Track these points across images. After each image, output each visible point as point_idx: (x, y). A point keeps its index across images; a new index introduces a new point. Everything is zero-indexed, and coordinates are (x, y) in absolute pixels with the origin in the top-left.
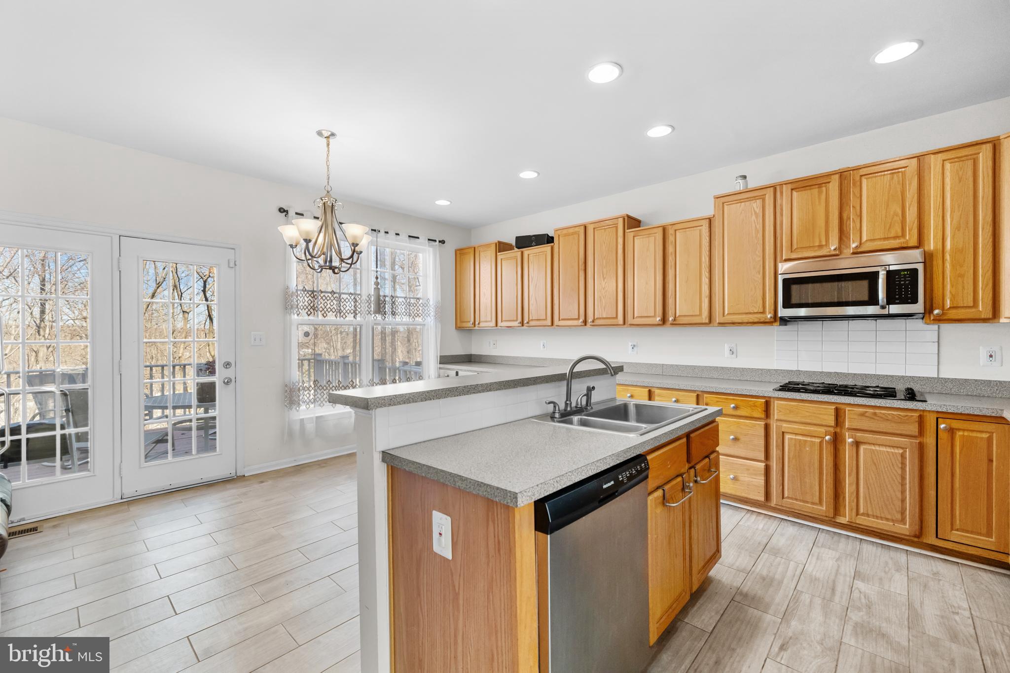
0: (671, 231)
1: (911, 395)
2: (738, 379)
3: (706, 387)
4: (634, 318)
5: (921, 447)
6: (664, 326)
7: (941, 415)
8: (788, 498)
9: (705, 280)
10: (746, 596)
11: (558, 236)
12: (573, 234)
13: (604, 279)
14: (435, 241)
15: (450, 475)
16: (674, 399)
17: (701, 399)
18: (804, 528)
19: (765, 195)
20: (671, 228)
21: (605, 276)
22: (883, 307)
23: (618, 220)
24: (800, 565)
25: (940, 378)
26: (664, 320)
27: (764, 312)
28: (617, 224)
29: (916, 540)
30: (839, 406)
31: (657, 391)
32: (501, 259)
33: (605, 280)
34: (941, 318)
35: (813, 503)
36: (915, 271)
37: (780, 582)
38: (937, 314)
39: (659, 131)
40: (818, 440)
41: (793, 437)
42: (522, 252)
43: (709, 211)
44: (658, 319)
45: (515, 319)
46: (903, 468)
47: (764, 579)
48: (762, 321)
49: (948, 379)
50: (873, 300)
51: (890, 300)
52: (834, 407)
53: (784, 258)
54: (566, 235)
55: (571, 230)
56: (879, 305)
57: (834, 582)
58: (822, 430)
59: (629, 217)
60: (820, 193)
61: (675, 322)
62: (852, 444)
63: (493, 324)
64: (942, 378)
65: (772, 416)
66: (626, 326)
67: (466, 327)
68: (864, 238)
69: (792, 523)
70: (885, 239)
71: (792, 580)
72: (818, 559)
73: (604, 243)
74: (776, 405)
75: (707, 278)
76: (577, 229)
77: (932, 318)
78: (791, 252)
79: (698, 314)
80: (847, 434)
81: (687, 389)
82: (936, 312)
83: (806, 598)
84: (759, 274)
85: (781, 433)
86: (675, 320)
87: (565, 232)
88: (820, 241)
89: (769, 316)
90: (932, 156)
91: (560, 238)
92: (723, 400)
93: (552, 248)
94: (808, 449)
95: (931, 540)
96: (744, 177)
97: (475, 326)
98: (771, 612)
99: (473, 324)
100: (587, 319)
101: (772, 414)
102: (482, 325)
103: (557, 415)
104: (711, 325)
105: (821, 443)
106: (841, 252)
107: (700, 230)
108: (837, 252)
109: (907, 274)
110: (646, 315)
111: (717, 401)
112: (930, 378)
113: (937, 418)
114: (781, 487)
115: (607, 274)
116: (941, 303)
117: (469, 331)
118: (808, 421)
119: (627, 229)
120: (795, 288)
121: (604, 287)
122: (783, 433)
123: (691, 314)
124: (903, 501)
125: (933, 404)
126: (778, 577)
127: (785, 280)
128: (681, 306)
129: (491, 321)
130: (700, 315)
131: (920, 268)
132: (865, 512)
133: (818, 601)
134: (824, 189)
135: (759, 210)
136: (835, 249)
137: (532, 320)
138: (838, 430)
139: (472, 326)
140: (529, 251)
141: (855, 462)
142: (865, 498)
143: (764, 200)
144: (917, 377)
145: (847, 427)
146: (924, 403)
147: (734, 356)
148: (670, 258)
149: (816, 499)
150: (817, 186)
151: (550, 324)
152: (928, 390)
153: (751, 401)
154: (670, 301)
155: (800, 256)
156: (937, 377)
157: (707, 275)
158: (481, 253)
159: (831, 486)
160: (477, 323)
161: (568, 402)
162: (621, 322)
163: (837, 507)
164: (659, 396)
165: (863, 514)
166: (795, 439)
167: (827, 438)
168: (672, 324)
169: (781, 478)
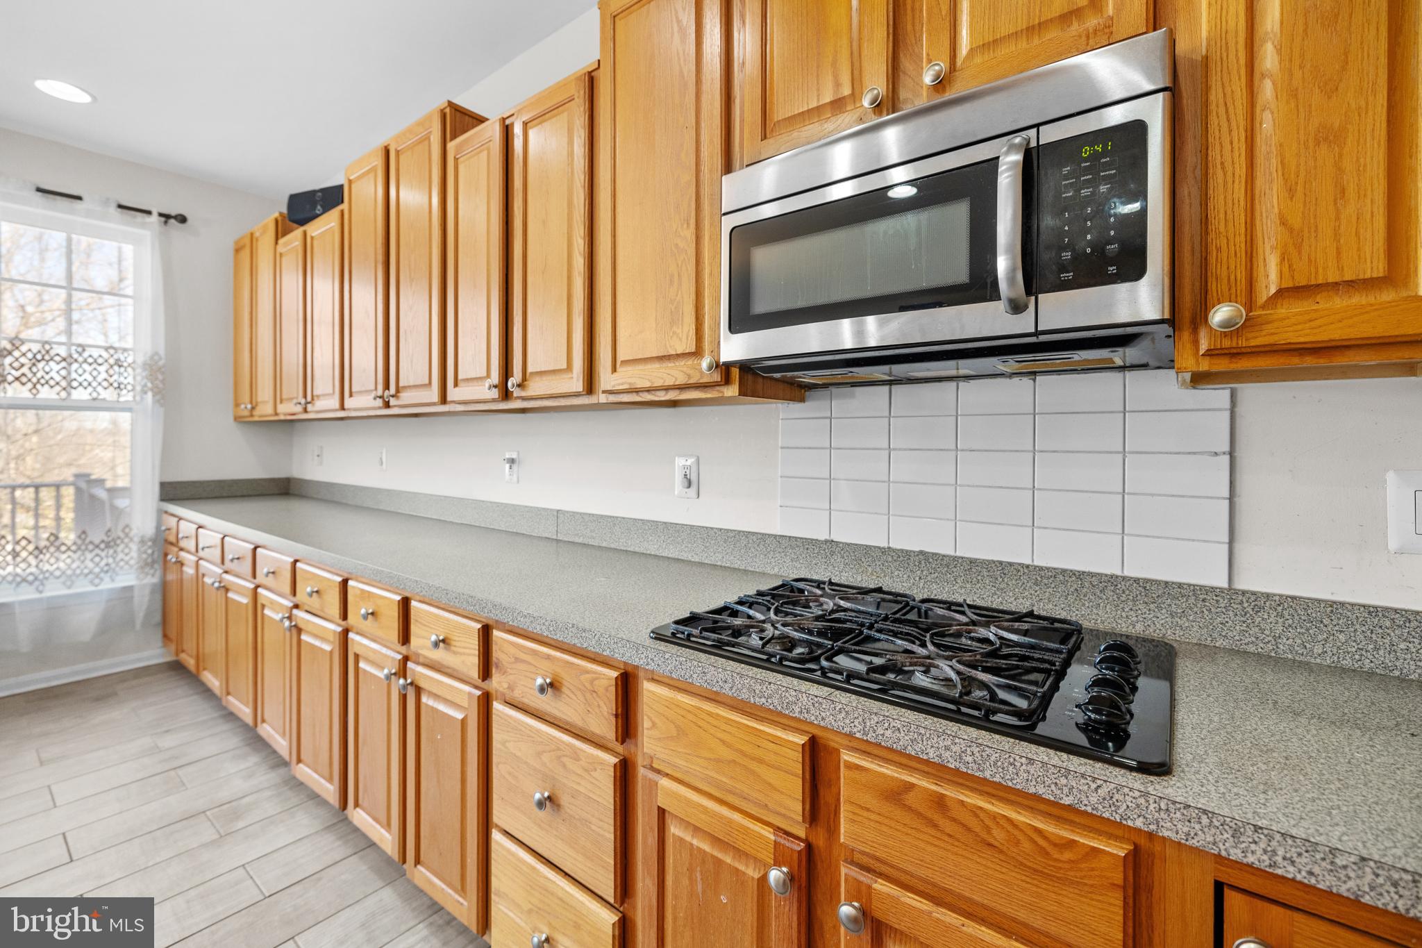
0: (517, 132)
4: (456, 384)
9: (578, 263)
11: (348, 182)
12: (368, 172)
14: (149, 213)
20: (519, 121)
22: (1012, 307)
25: (1236, 592)
27: (697, 352)
28: (431, 130)
32: (281, 255)
34: (1242, 343)
36: (1137, 129)
38: (1227, 324)
40: (753, 872)
42: (303, 235)
45: (296, 395)
49: (1268, 596)
54: (359, 178)
56: (998, 296)
59: (452, 108)
61: (523, 394)
62: (858, 927)
63: (271, 407)
64: (1244, 593)
68: (963, 49)
75: (581, 254)
77: (1205, 346)
79: (565, 366)
80: (843, 875)
82: (1220, 314)
84: (689, 225)
85: (656, 811)
86: (522, 385)
87: (358, 170)
88: (837, 84)
89: (705, 364)
91: (352, 187)
93: (342, 215)
105: (762, 886)
107: (570, 112)
109: (1105, 153)
110: (474, 375)
112: (1202, 587)
116: (1241, 275)
119: (450, 141)
120: (764, 257)
122: (661, 812)
123: (552, 367)
127: (734, 235)
129: (269, 401)
130: (569, 368)
131: (1154, 114)
135: (687, 18)
137: (317, 397)
144: (1158, 582)
145: (844, 840)
147: (692, 492)
148: (515, 206)
151: (338, 405)
152: (1195, 633)
154: (514, 333)
156: (1225, 585)
157: (582, 245)
158: (259, 245)
162: (436, 396)
166: (691, 846)
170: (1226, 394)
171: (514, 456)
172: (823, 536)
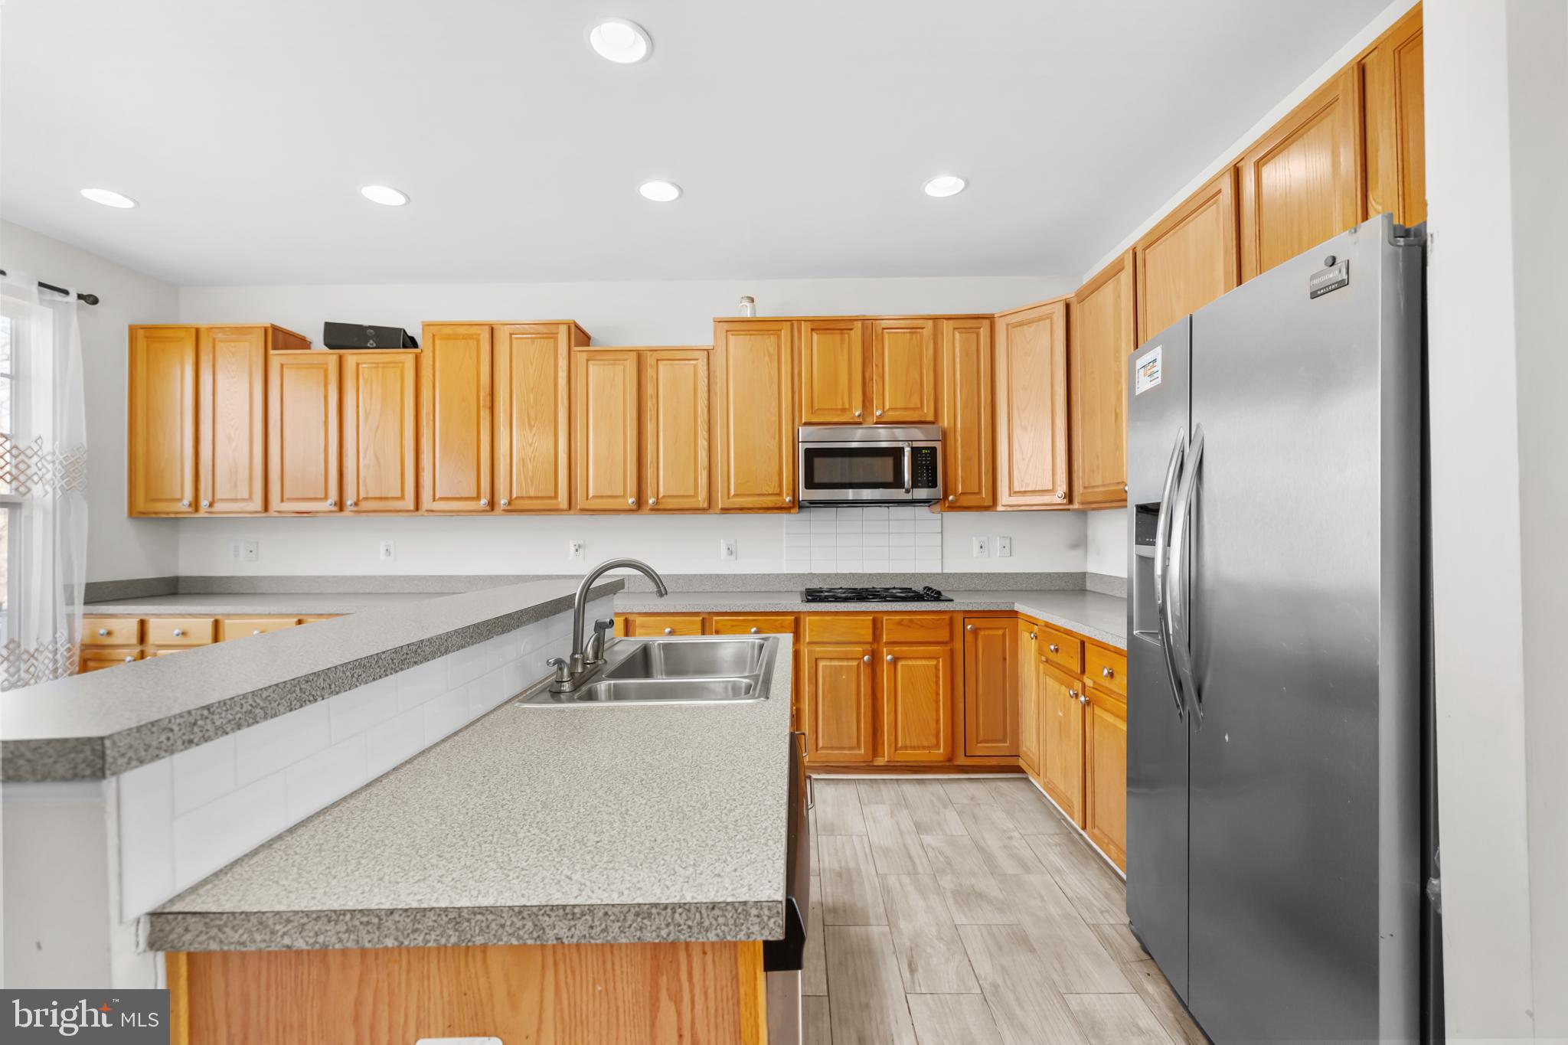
0: (650, 360)
1: (936, 596)
2: (739, 590)
3: (716, 606)
4: (587, 498)
5: (952, 652)
6: (640, 512)
7: (969, 615)
8: (823, 748)
9: (702, 443)
10: (834, 910)
11: (431, 335)
12: (466, 337)
13: (531, 427)
14: (65, 292)
15: (520, 912)
16: (667, 630)
17: (707, 625)
18: (841, 786)
19: (781, 330)
20: (651, 356)
21: (533, 423)
22: (908, 491)
23: (558, 328)
24: (863, 837)
25: (944, 574)
26: (640, 503)
27: (780, 494)
28: (557, 333)
29: (948, 764)
30: (876, 615)
31: (639, 620)
32: (282, 366)
33: (534, 430)
34: (954, 505)
35: (851, 748)
36: (933, 450)
37: (858, 870)
38: (952, 500)
39: (659, 191)
40: (854, 663)
41: (828, 663)
42: (341, 358)
43: (707, 341)
44: (631, 501)
45: (321, 495)
46: (937, 683)
47: (840, 875)
48: (777, 506)
50: (898, 483)
51: (915, 484)
52: (871, 618)
53: (803, 422)
54: (447, 338)
55: (462, 330)
56: (904, 488)
57: (905, 846)
58: (859, 649)
59: (577, 327)
60: (842, 340)
61: (657, 507)
62: (889, 663)
63: (257, 504)
65: (802, 640)
66: (572, 512)
67: (168, 513)
68: (887, 407)
69: (827, 782)
70: (906, 409)
71: (868, 862)
72: (874, 822)
73: (532, 364)
74: (807, 622)
75: (705, 439)
76: (474, 330)
77: (946, 506)
78: (812, 413)
79: (693, 494)
80: (885, 650)
81: (687, 611)
82: (951, 498)
83: (892, 881)
84: (774, 439)
85: (814, 660)
86: (657, 502)
87: (447, 330)
88: (843, 404)
89: (787, 499)
90: (945, 321)
91: (438, 342)
92: (740, 623)
93: (417, 358)
94: (844, 677)
95: (961, 760)
96: (752, 300)
97: (197, 510)
98: (873, 921)
99: (190, 505)
100: (496, 499)
101: (802, 636)
102: (218, 507)
103: (567, 687)
104: (711, 511)
105: (858, 666)
106: (864, 419)
107: (695, 366)
108: (861, 420)
109: (928, 453)
110: (609, 494)
111: (733, 626)
112: (935, 574)
113: (964, 618)
114: (815, 736)
115: (536, 419)
116: (956, 489)
117: (174, 521)
118: (844, 639)
119: (575, 346)
120: (818, 462)
121: (530, 441)
122: (816, 659)
123: (682, 494)
124: (938, 721)
125: (961, 603)
126: (852, 865)
127: (807, 451)
128: (665, 482)
129: (250, 498)
130: (696, 495)
131: (939, 447)
132: (904, 745)
133: (906, 880)
134: (846, 336)
135: (773, 350)
136: (859, 416)
137: (366, 499)
138: (875, 646)
139: (190, 510)
140: (360, 356)
141: (893, 685)
142: (903, 728)
143: (779, 337)
144: (925, 574)
145: (885, 640)
146: (950, 603)
147: (733, 557)
148: (649, 404)
149: (855, 744)
150: (838, 331)
151: (412, 507)
152: (951, 588)
153: (779, 620)
154: (650, 472)
155: (821, 420)
156: (941, 572)
157: (706, 434)
158: (219, 345)
159: (870, 720)
160: (204, 503)
161: (577, 656)
162: (564, 505)
163: (875, 748)
164: (643, 626)
165: (902, 748)
166: (830, 666)
167: (866, 658)
168: (652, 510)
169: (815, 723)
170: (940, 515)
171: (580, 542)
172: (807, 572)
